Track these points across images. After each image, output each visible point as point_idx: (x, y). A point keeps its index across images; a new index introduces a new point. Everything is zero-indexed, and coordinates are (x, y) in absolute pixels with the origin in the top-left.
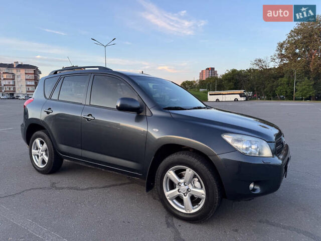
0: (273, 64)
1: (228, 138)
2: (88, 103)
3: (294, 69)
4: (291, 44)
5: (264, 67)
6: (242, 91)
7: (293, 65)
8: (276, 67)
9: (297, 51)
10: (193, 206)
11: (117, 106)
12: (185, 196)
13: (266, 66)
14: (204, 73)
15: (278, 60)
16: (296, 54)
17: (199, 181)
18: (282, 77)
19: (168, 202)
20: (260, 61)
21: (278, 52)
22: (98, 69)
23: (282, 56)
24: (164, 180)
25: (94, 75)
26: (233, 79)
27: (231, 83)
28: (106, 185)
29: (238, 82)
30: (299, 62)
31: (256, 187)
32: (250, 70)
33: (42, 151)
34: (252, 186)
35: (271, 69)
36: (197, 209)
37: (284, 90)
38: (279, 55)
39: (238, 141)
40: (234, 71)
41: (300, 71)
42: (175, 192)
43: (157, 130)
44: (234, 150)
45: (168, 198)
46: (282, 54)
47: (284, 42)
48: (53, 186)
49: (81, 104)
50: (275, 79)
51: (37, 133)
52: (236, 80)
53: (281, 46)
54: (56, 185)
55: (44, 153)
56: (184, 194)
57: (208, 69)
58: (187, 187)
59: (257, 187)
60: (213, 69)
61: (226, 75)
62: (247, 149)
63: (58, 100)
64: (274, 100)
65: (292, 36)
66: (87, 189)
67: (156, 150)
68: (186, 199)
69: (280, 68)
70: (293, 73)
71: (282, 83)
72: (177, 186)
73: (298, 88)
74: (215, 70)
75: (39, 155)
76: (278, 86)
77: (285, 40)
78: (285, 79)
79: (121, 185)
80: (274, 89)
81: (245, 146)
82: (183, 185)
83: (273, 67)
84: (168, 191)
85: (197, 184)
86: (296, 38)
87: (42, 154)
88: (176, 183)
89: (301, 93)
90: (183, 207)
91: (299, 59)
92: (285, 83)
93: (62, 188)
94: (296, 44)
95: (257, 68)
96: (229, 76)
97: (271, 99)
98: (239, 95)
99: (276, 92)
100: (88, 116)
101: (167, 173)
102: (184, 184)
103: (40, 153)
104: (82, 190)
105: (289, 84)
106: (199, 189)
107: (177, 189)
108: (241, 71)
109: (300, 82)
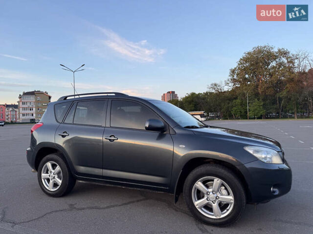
0: (228, 88)
1: (250, 150)
2: (108, 125)
3: (245, 92)
4: (241, 70)
5: (220, 91)
6: (202, 112)
7: (244, 88)
8: (230, 90)
9: (247, 76)
10: (222, 211)
11: (146, 128)
12: (214, 203)
13: (221, 90)
14: (166, 96)
15: (231, 84)
16: (246, 79)
17: (226, 189)
18: (236, 98)
19: (197, 210)
20: (216, 85)
21: (231, 77)
22: (114, 94)
23: (234, 81)
24: (193, 190)
25: (112, 101)
26: (193, 101)
27: (191, 105)
28: (124, 202)
29: (198, 104)
30: (249, 85)
31: (274, 189)
32: (207, 93)
33: (54, 174)
34: (272, 189)
35: (225, 92)
36: (226, 213)
37: (239, 110)
38: (231, 80)
39: (257, 152)
40: (193, 94)
41: (251, 93)
42: (203, 201)
43: (184, 146)
44: (256, 159)
45: (197, 207)
46: (234, 79)
47: (235, 68)
48: (72, 207)
49: (101, 126)
50: (230, 100)
51: (48, 156)
52: (196, 102)
53: (233, 71)
54: (75, 206)
55: (56, 176)
56: (213, 202)
57: (169, 92)
58: (215, 195)
59: (276, 190)
60: (173, 92)
61: (187, 98)
62: (265, 158)
63: (73, 124)
64: (230, 119)
65: (241, 64)
66: (108, 207)
67: (184, 165)
68: (215, 206)
69: (233, 91)
70: (245, 95)
71: (236, 104)
72: (205, 195)
73: (251, 108)
74: (176, 93)
75: (50, 178)
76: (232, 107)
77: (236, 66)
78: (238, 101)
79: (138, 201)
80: (230, 110)
81: (263, 156)
82: (211, 194)
83: (227, 90)
84: (196, 201)
85: (224, 192)
86: (245, 65)
87: (54, 177)
88: (205, 192)
89: (253, 113)
90: (213, 214)
91: (249, 83)
92: (239, 104)
93: (84, 209)
94: (245, 70)
95: (214, 91)
96: (189, 99)
97: (227, 119)
98: (199, 116)
99: (232, 112)
100: (110, 137)
101: (196, 184)
102: (213, 193)
103: (52, 176)
104: (104, 208)
105: (243, 104)
106: (226, 196)
107: (206, 198)
108: (199, 94)
109: (252, 103)
